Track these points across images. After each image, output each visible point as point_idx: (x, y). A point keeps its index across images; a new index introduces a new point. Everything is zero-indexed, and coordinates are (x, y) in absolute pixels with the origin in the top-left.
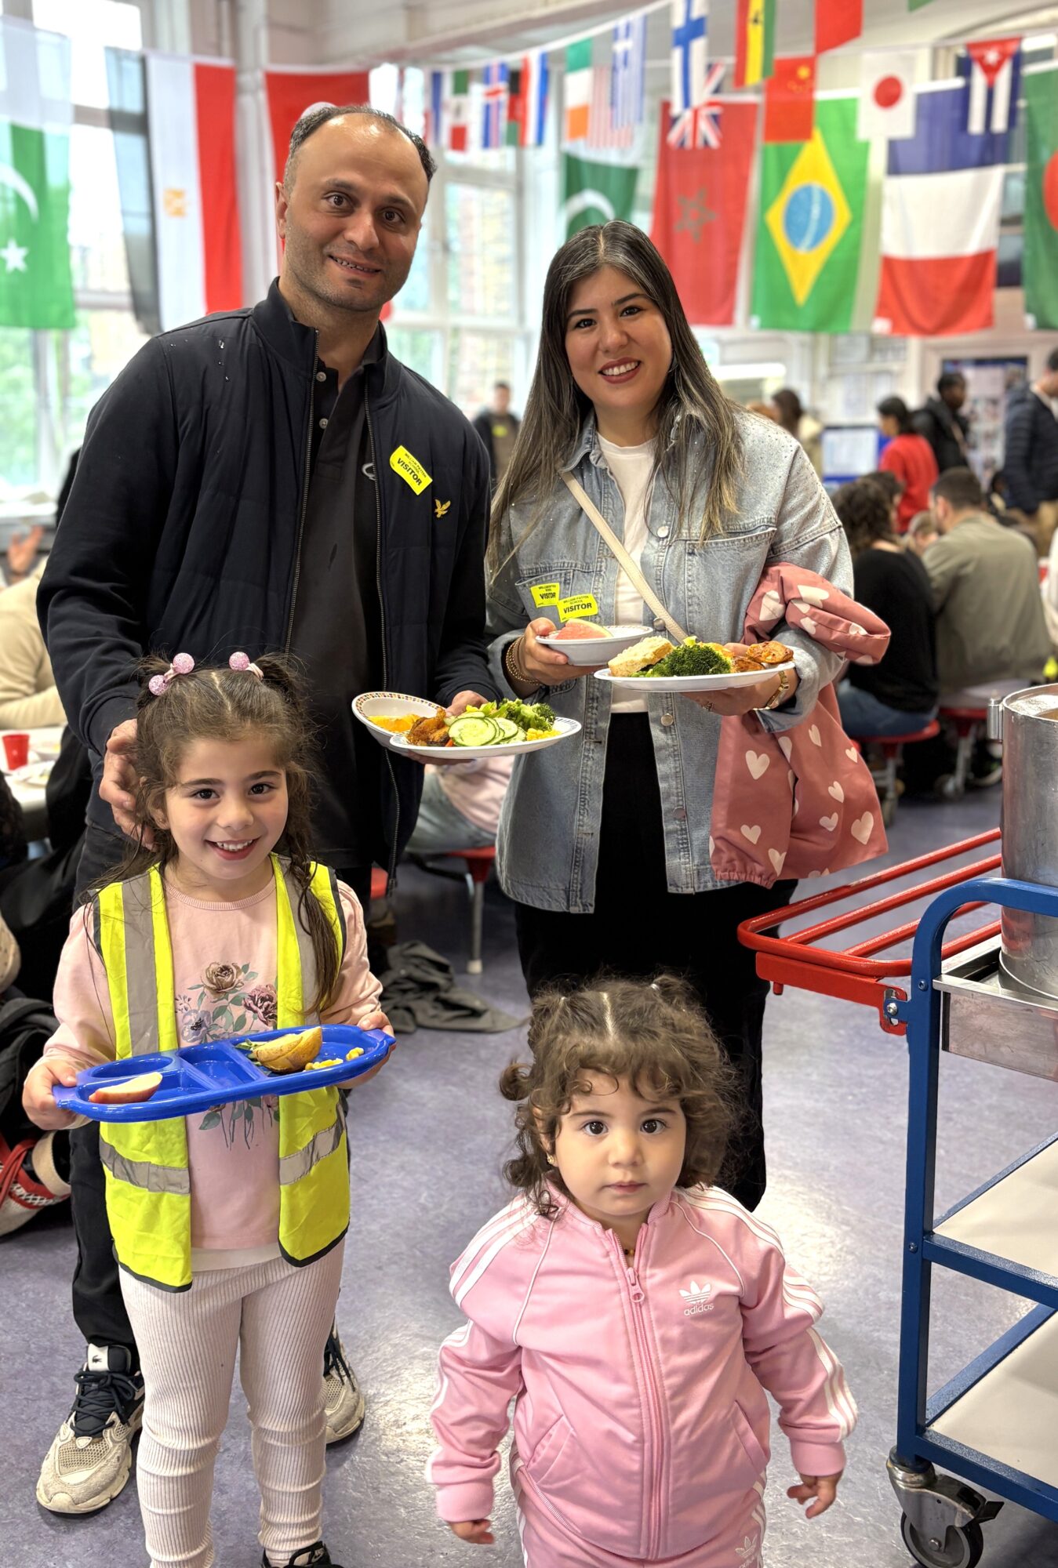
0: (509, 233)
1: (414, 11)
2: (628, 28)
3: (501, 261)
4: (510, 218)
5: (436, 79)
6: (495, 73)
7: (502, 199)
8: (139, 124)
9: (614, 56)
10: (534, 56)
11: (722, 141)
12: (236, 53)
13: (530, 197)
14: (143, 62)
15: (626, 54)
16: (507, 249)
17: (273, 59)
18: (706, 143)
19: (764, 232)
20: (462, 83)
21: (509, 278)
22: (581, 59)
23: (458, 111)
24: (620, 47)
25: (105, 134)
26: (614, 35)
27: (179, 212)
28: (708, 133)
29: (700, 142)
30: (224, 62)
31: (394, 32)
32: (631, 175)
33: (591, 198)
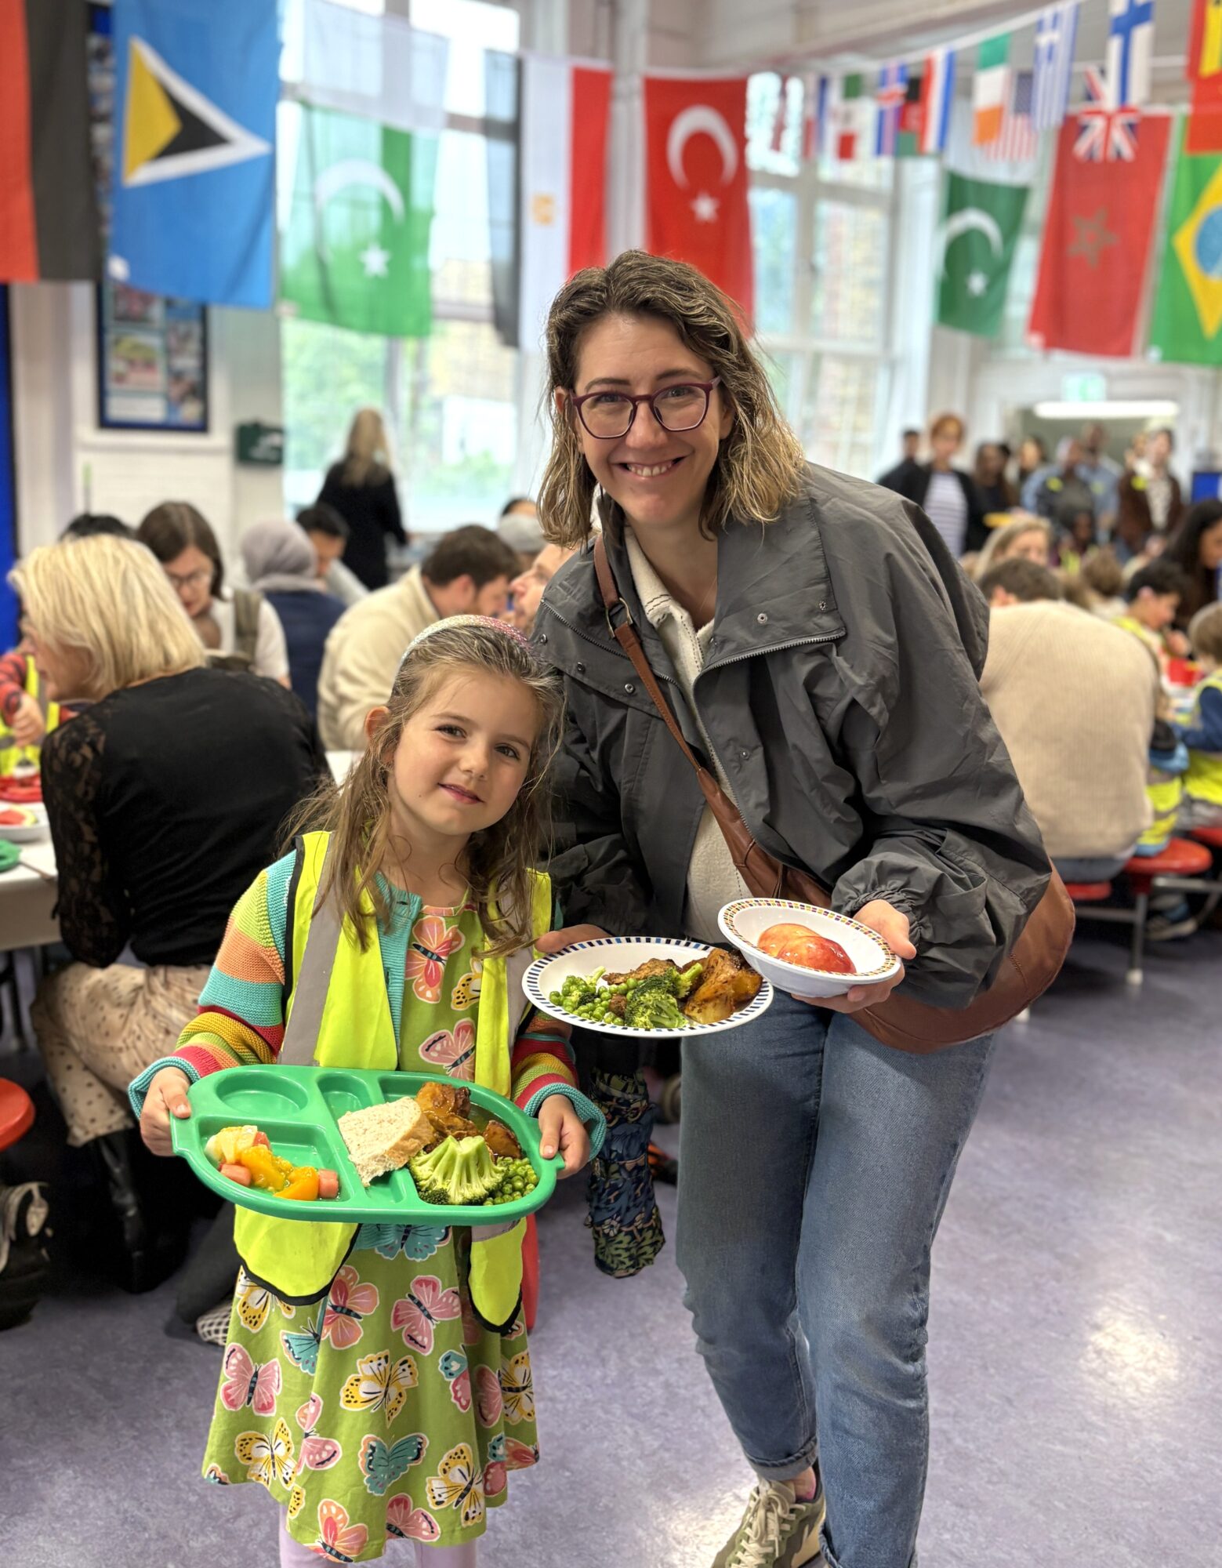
0: (881, 255)
1: (804, 11)
2: (1056, 19)
3: (869, 284)
4: (883, 240)
5: (823, 83)
6: (893, 75)
7: (874, 219)
8: (511, 132)
9: (1037, 50)
10: (939, 55)
11: (1137, 152)
12: (613, 55)
13: (905, 218)
14: (519, 66)
15: (1051, 49)
16: (877, 272)
17: (653, 60)
18: (1119, 154)
19: (1172, 257)
20: (854, 87)
21: (876, 302)
22: (993, 56)
23: (848, 117)
24: (1044, 40)
25: (477, 143)
26: (1039, 26)
27: (546, 220)
28: (1122, 144)
29: (1111, 153)
30: (600, 65)
31: (780, 35)
32: (1020, 195)
33: (973, 219)
